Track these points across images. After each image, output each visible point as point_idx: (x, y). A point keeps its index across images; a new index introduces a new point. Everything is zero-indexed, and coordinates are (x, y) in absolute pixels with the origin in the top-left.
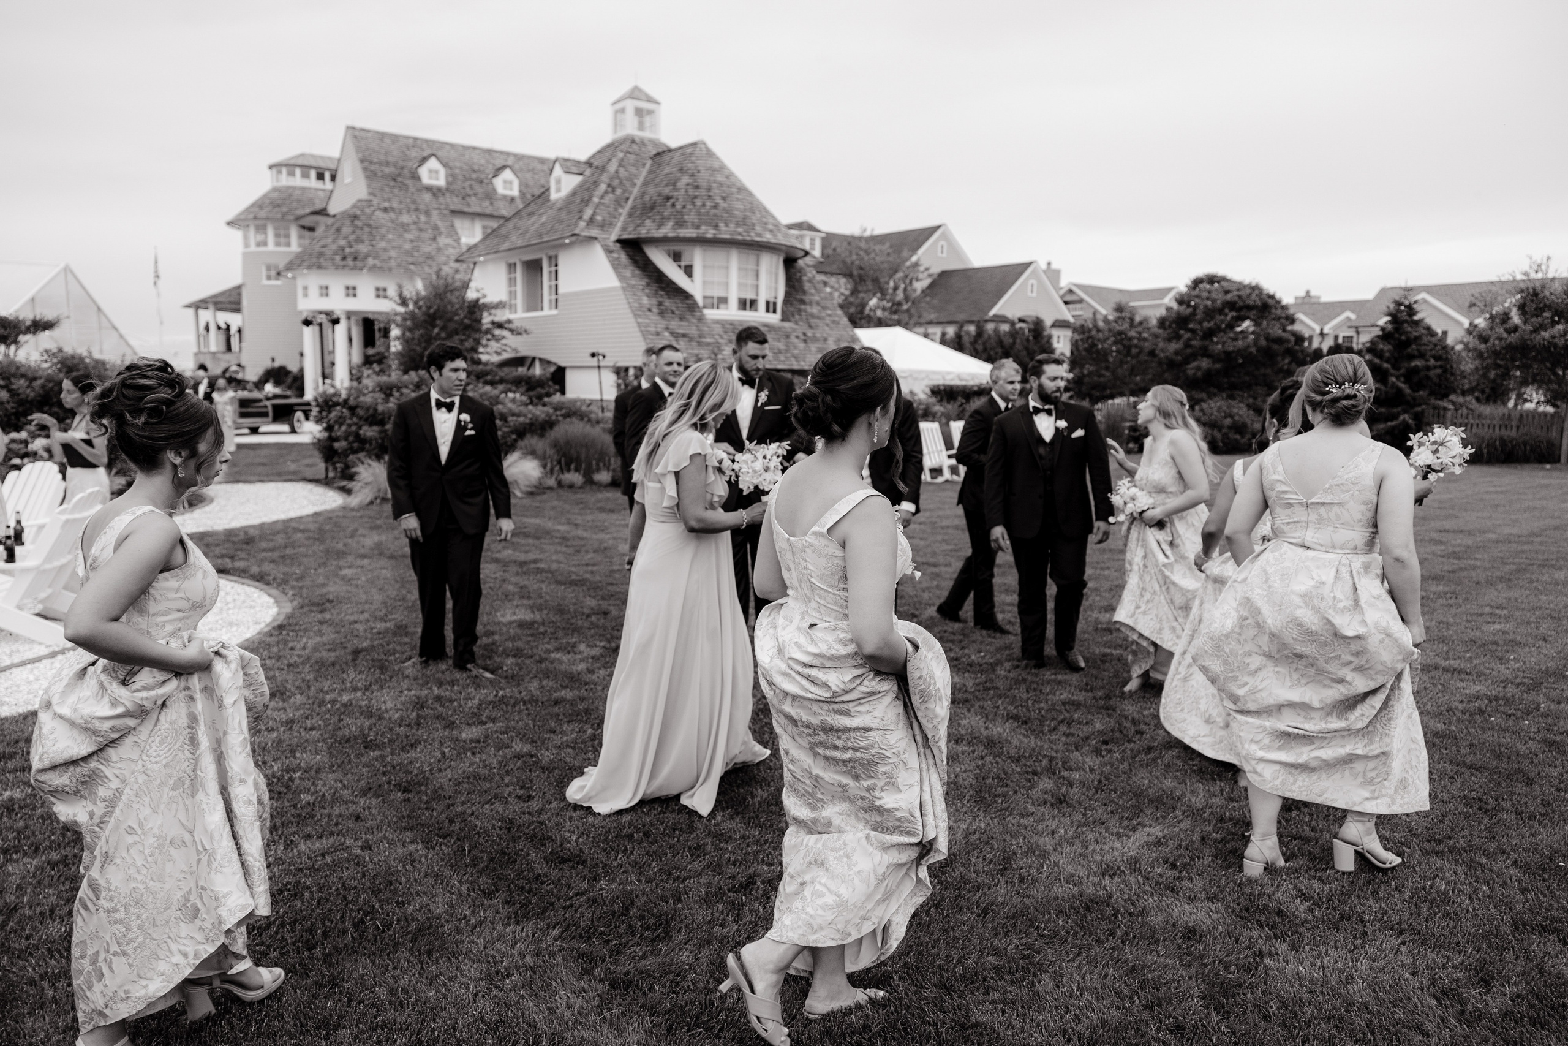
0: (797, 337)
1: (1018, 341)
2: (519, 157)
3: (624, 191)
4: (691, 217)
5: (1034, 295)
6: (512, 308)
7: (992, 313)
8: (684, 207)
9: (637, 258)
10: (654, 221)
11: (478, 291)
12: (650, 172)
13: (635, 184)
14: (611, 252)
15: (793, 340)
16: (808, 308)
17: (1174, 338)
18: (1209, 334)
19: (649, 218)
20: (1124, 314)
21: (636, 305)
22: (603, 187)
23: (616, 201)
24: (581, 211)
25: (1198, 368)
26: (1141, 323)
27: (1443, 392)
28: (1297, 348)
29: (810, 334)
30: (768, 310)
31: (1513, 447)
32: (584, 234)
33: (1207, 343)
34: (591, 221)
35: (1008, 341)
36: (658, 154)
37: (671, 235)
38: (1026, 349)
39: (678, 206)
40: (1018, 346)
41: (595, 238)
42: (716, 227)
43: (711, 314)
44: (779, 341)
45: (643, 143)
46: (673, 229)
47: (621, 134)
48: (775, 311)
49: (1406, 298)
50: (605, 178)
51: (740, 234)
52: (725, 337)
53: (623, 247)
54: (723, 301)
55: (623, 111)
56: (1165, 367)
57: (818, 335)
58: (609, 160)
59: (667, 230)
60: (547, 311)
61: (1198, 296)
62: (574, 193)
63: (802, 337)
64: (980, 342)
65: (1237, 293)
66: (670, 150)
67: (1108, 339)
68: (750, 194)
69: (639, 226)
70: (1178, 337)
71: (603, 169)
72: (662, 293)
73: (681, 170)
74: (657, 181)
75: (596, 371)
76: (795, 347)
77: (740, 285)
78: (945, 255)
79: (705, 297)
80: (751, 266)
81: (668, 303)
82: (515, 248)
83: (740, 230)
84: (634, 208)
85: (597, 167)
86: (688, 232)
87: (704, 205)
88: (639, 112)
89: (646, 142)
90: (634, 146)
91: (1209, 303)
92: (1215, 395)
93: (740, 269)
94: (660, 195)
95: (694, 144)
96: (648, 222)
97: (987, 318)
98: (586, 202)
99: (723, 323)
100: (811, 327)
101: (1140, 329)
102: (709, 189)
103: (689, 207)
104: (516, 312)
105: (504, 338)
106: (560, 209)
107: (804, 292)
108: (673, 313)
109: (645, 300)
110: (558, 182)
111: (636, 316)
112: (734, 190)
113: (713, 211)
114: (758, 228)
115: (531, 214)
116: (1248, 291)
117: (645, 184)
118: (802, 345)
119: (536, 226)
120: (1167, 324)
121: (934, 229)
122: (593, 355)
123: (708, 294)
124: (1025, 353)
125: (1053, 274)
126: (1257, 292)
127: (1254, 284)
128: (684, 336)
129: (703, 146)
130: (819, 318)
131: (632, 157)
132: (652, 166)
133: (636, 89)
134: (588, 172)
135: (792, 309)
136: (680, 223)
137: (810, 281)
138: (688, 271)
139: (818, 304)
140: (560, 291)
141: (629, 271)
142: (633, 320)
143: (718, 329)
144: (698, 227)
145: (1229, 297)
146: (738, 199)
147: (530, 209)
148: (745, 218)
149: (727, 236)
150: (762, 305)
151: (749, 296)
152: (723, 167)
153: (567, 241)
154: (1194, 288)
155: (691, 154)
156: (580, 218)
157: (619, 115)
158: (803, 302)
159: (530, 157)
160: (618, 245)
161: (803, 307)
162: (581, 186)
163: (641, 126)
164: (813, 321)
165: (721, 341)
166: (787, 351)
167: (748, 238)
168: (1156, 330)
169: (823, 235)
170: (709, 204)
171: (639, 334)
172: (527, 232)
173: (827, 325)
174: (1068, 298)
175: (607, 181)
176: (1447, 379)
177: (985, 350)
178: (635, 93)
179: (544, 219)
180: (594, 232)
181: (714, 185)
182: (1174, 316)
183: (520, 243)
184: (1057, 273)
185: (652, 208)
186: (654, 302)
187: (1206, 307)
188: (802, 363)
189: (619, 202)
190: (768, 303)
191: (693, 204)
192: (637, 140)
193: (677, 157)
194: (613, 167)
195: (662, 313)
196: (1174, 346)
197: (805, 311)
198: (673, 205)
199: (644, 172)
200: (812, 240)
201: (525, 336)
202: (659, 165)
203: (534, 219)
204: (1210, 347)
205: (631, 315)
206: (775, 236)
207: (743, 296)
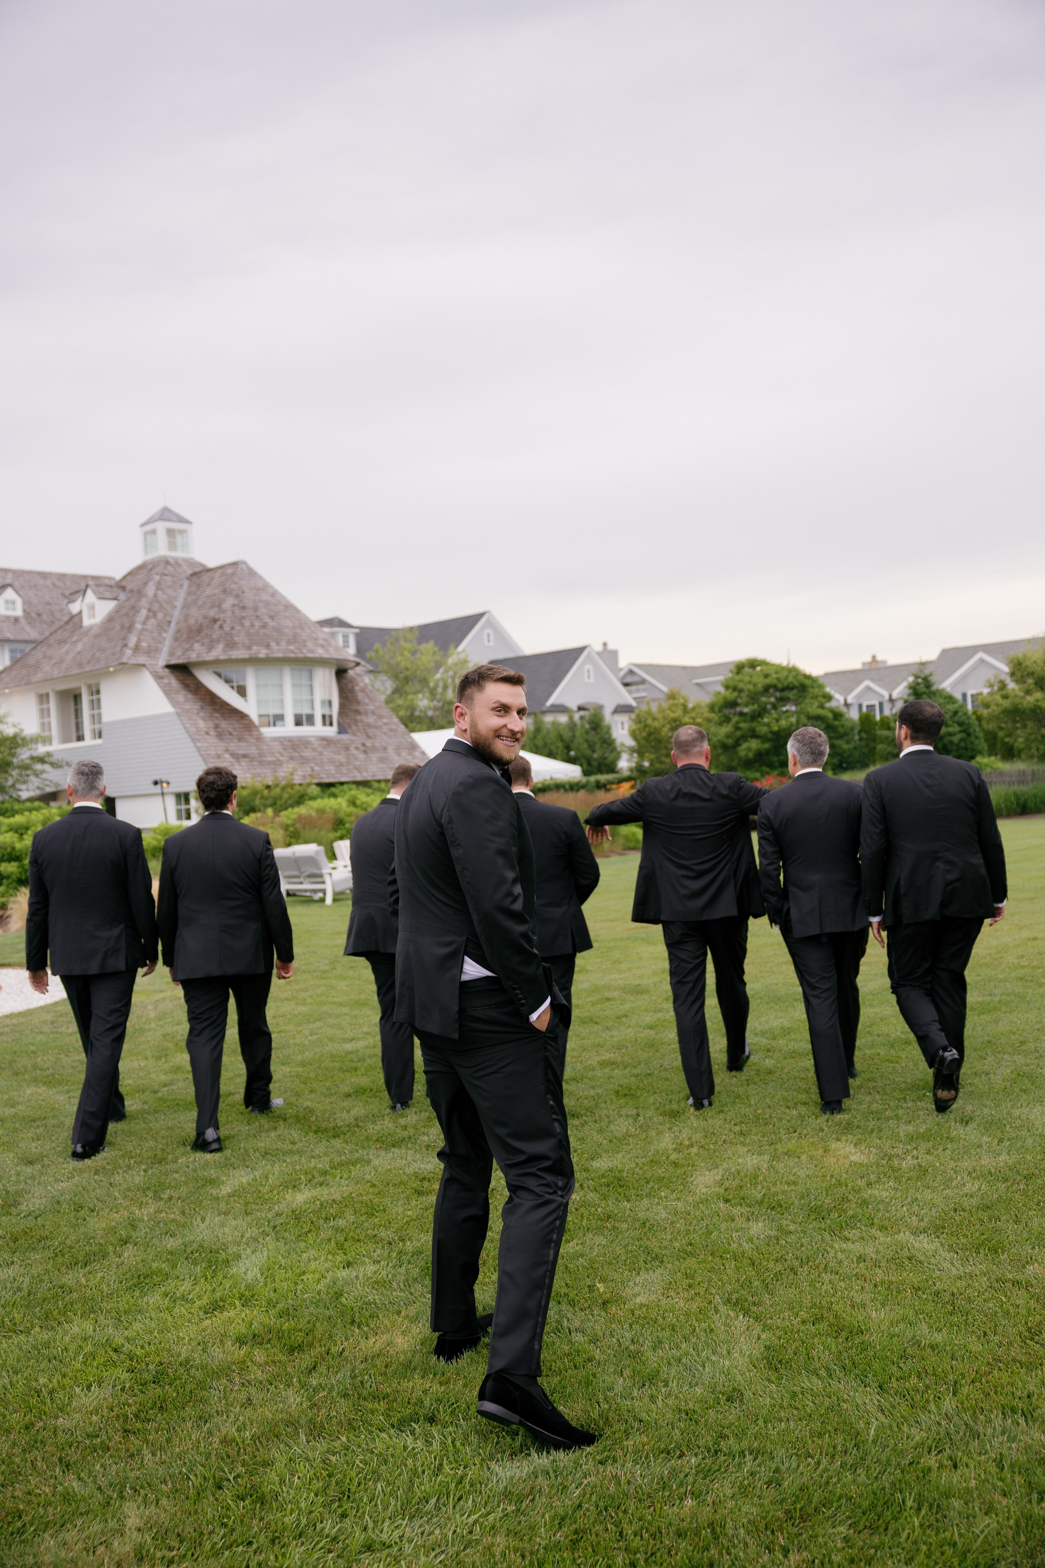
0: (357, 748)
1: (578, 734)
2: (19, 573)
3: (165, 615)
4: (241, 638)
5: (592, 680)
6: (47, 740)
7: (549, 703)
8: (233, 628)
9: (188, 682)
10: (203, 645)
11: (14, 726)
12: (189, 593)
13: (175, 607)
14: (161, 678)
15: (353, 751)
16: (364, 718)
17: (724, 722)
18: (756, 716)
19: (198, 641)
20: (676, 701)
21: (194, 729)
22: (144, 612)
23: (159, 625)
24: (125, 638)
25: (749, 749)
26: (694, 709)
27: (970, 754)
28: (837, 723)
29: (369, 743)
30: (324, 724)
31: (1026, 800)
32: (131, 662)
33: (754, 724)
34: (137, 649)
35: (567, 735)
36: (194, 574)
37: (222, 657)
38: (587, 741)
39: (227, 628)
40: (579, 740)
41: (144, 665)
42: (268, 646)
43: (268, 732)
44: (339, 754)
45: (177, 563)
46: (224, 651)
47: (152, 556)
48: (331, 724)
49: (922, 671)
50: (144, 602)
51: (292, 652)
52: (285, 754)
53: (172, 672)
54: (279, 718)
55: (154, 532)
56: (720, 751)
57: (377, 745)
58: (146, 584)
59: (218, 652)
60: (89, 741)
61: (741, 681)
62: (110, 619)
63: (362, 748)
64: (539, 737)
65: (774, 676)
66: (209, 570)
67: (663, 726)
68: (297, 611)
69: (188, 650)
70: (727, 720)
71: (139, 593)
72: (217, 715)
73: (224, 591)
74: (200, 602)
75: (160, 798)
76: (356, 759)
77: (296, 702)
78: (492, 643)
79: (260, 716)
80: (305, 681)
81: (224, 724)
82: (52, 679)
83: (292, 647)
84: (178, 631)
85: (131, 591)
86: (240, 653)
87: (252, 625)
88: (171, 533)
89: (181, 562)
90: (169, 567)
91: (751, 687)
92: (768, 773)
93: (293, 685)
94: (205, 617)
95: (235, 564)
96: (197, 646)
97: (544, 709)
98: (130, 628)
99: (281, 740)
100: (369, 737)
101: (693, 715)
102: (256, 609)
103: (238, 628)
104: (50, 743)
105: (43, 772)
106: (97, 636)
107: (358, 702)
108: (231, 734)
109: (202, 724)
110: (92, 607)
111: (194, 740)
112: (281, 608)
113: (263, 631)
114: (310, 645)
115: (61, 642)
116: (785, 673)
117: (186, 606)
118: (362, 756)
119: (71, 655)
120: (716, 708)
121: (480, 616)
122: (156, 783)
123: (264, 712)
124: (585, 745)
125: (609, 655)
126: (793, 673)
127: (791, 665)
128: (244, 756)
129: (244, 566)
130: (376, 727)
131: (169, 579)
132: (190, 587)
133: (166, 510)
134: (122, 596)
135: (348, 721)
136: (231, 645)
137: (363, 691)
138: (242, 691)
139: (373, 713)
140: (105, 718)
141: (182, 696)
142: (192, 745)
143: (277, 747)
144: (249, 648)
145: (768, 681)
146: (286, 617)
147: (58, 636)
148: (295, 635)
149: (280, 655)
150: (318, 719)
151: (305, 711)
152: (266, 586)
153: (111, 669)
154: (738, 673)
155: (233, 574)
156: (126, 645)
157: (148, 536)
158: (358, 712)
159: (30, 573)
160: (167, 670)
161: (358, 717)
162: (117, 610)
163: (172, 546)
164: (371, 731)
165: (281, 758)
166: (348, 763)
167: (301, 655)
168: (707, 714)
169: (357, 631)
170: (257, 624)
171: (199, 758)
172: (62, 661)
173: (385, 734)
174: (629, 679)
175: (147, 606)
176: (971, 742)
177: (545, 745)
178: (165, 514)
179: (79, 647)
180: (142, 659)
181: (261, 605)
182: (722, 701)
183: (55, 673)
184: (614, 654)
185: (199, 630)
186: (211, 724)
187: (749, 690)
188: (365, 774)
189: (163, 626)
190: (324, 717)
191: (242, 625)
192: (171, 560)
193: (217, 577)
194: (150, 590)
195: (220, 736)
196: (726, 729)
197: (362, 721)
198: (221, 627)
199: (182, 594)
200: (346, 637)
201: (66, 768)
202: (199, 585)
203: (66, 647)
204: (758, 729)
205: (189, 740)
206: (326, 650)
207: (299, 712)
